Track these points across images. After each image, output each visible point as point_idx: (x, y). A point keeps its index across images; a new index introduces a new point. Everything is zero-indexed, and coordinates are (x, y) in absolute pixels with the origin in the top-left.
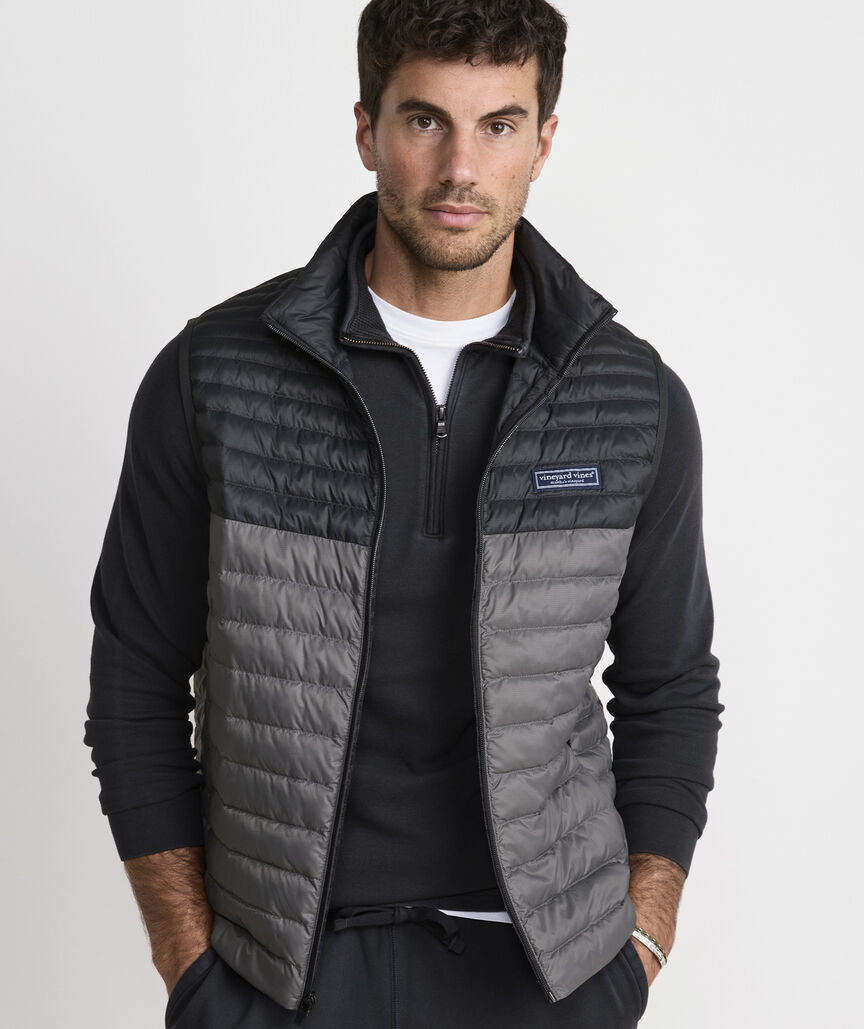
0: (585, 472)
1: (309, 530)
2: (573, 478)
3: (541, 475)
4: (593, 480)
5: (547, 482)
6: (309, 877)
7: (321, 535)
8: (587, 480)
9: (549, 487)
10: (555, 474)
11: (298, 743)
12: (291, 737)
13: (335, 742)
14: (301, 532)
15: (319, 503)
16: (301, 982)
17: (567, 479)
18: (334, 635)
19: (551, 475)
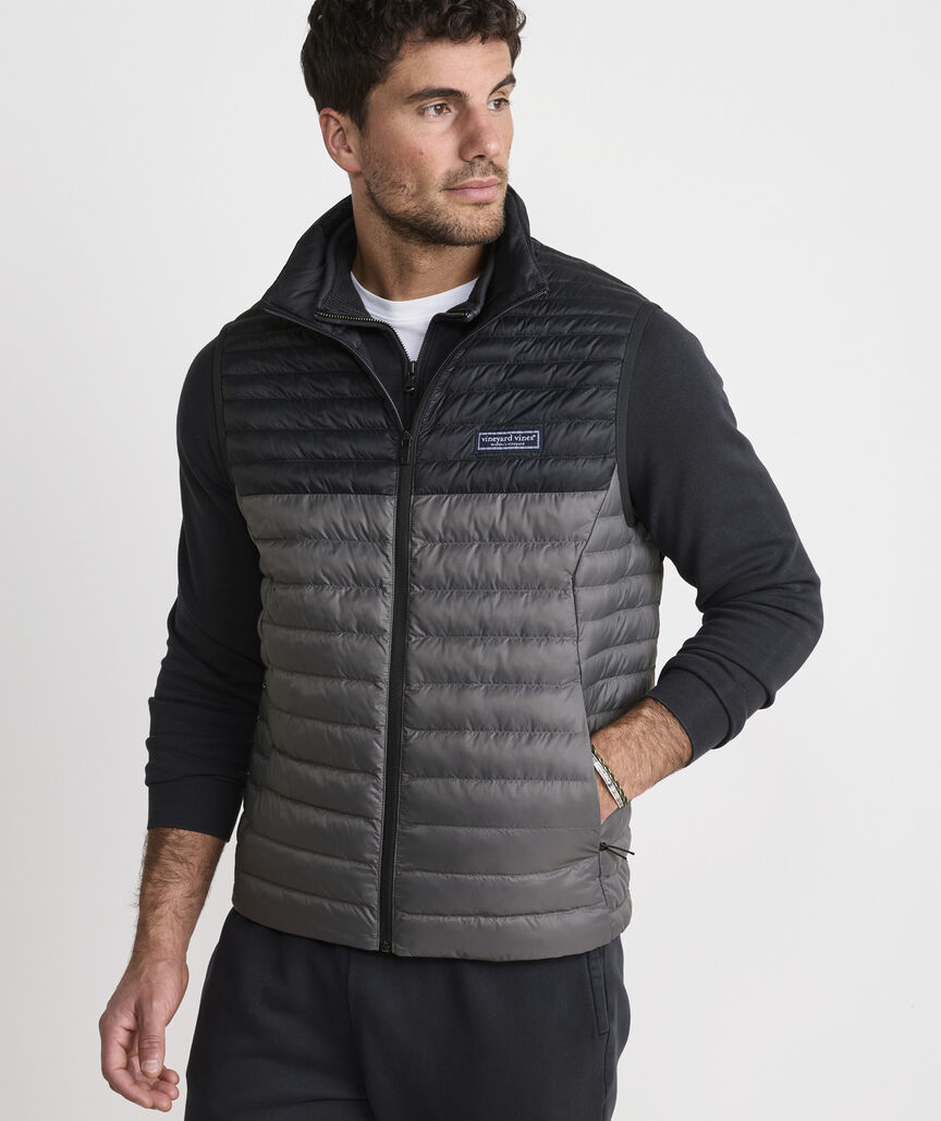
0: (526, 435)
1: (337, 489)
2: (514, 441)
3: (484, 436)
4: (534, 443)
5: (488, 444)
6: (369, 819)
7: (349, 492)
8: (527, 443)
9: (488, 449)
10: (496, 436)
11: (344, 689)
12: (340, 685)
13: (378, 686)
14: (330, 493)
15: (344, 463)
16: (376, 922)
17: (507, 442)
18: (368, 585)
19: (492, 436)
